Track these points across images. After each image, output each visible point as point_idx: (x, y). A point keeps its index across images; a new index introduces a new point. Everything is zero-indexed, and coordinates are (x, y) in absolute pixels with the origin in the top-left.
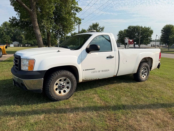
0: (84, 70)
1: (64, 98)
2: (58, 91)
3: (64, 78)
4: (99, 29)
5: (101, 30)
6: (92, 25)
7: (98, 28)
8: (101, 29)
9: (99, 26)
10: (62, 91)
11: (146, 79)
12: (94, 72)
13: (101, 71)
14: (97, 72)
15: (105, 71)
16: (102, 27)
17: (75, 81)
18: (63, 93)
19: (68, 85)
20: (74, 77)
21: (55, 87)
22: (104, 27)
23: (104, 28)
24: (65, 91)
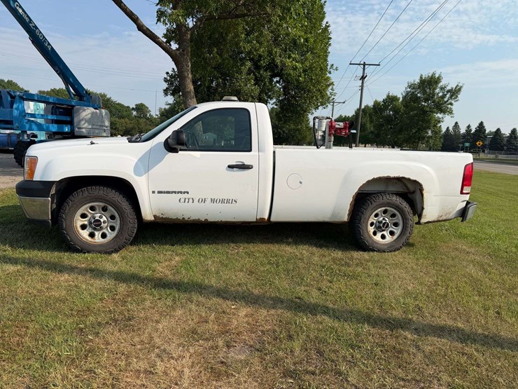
0: (156, 192)
1: (98, 249)
2: (88, 233)
3: (102, 204)
4: (441, 94)
5: (448, 96)
6: (417, 80)
7: (437, 91)
8: (448, 91)
9: (441, 84)
10: (98, 234)
11: (390, 247)
12: (187, 200)
13: (208, 201)
14: (196, 201)
15: (223, 201)
16: (452, 86)
17: (131, 217)
18: (98, 238)
19: (112, 223)
20: (126, 206)
21: (79, 222)
22: (461, 87)
23: (462, 90)
24: (104, 236)
